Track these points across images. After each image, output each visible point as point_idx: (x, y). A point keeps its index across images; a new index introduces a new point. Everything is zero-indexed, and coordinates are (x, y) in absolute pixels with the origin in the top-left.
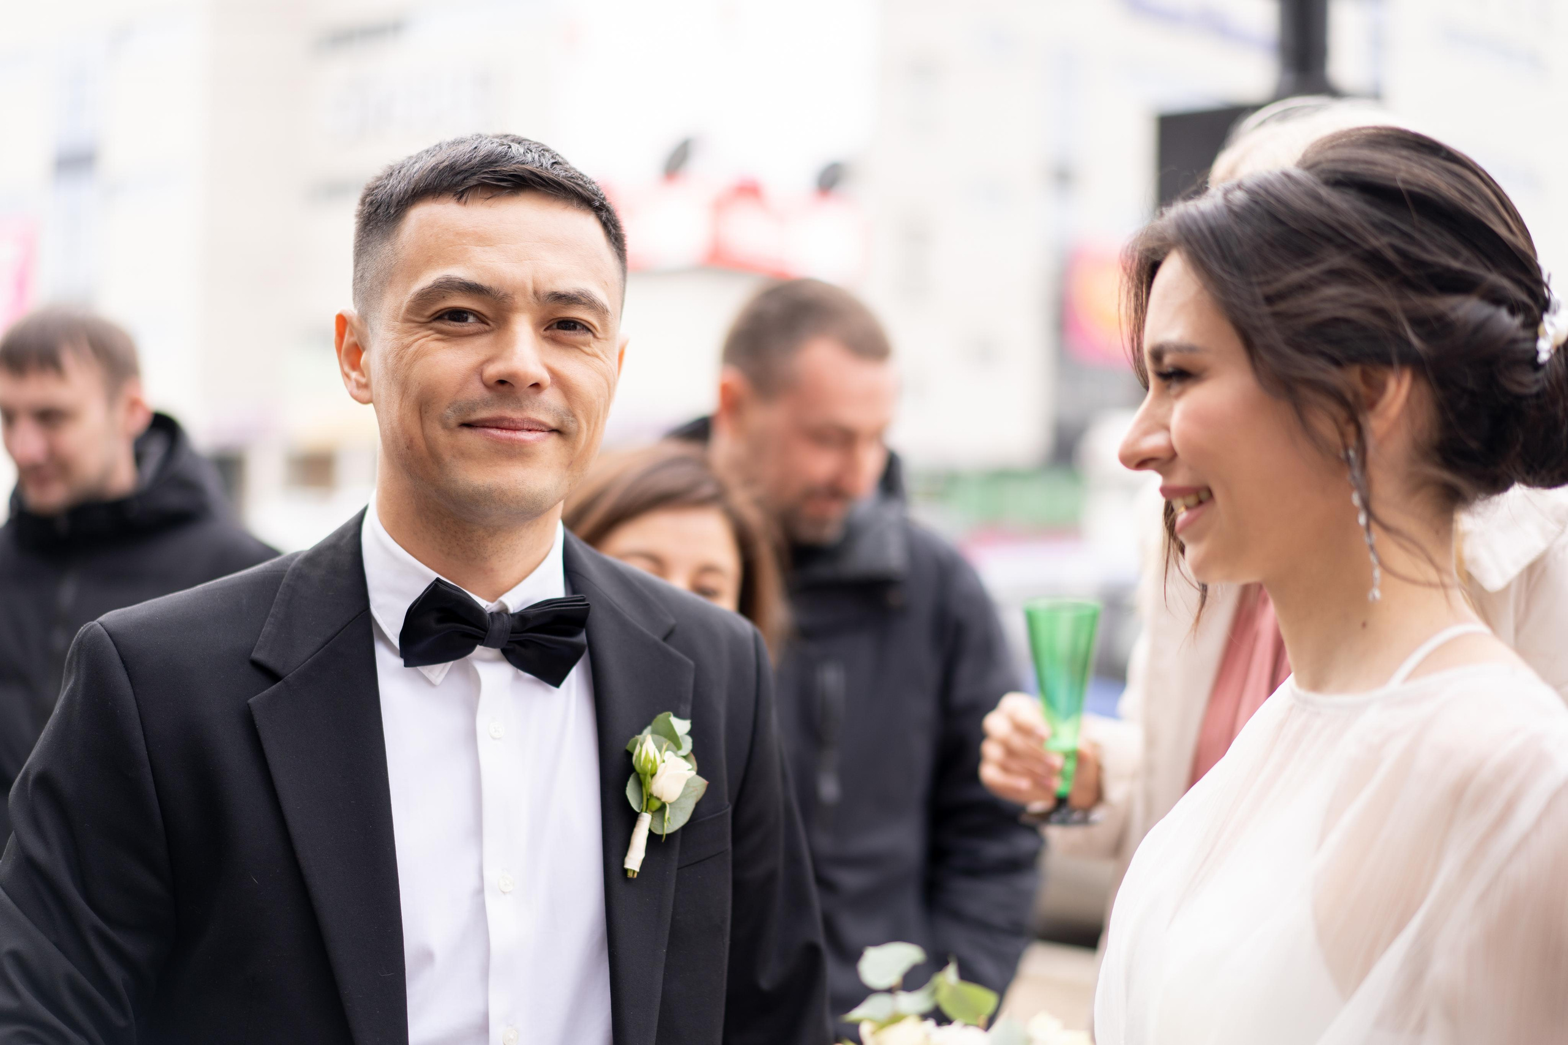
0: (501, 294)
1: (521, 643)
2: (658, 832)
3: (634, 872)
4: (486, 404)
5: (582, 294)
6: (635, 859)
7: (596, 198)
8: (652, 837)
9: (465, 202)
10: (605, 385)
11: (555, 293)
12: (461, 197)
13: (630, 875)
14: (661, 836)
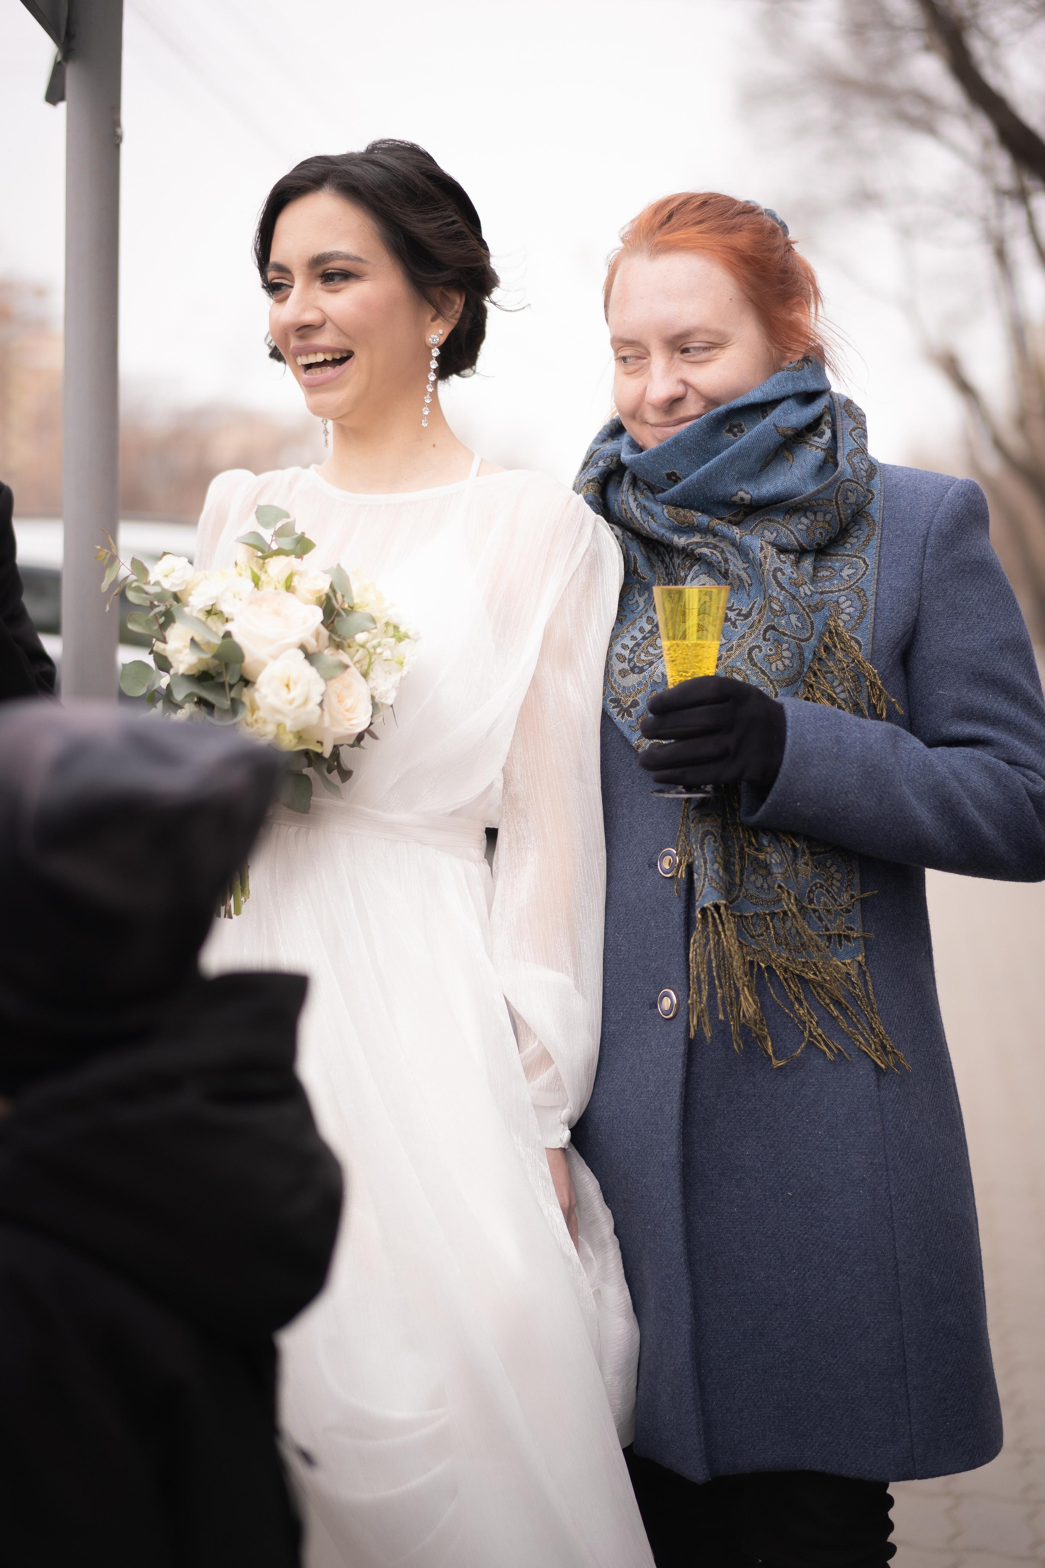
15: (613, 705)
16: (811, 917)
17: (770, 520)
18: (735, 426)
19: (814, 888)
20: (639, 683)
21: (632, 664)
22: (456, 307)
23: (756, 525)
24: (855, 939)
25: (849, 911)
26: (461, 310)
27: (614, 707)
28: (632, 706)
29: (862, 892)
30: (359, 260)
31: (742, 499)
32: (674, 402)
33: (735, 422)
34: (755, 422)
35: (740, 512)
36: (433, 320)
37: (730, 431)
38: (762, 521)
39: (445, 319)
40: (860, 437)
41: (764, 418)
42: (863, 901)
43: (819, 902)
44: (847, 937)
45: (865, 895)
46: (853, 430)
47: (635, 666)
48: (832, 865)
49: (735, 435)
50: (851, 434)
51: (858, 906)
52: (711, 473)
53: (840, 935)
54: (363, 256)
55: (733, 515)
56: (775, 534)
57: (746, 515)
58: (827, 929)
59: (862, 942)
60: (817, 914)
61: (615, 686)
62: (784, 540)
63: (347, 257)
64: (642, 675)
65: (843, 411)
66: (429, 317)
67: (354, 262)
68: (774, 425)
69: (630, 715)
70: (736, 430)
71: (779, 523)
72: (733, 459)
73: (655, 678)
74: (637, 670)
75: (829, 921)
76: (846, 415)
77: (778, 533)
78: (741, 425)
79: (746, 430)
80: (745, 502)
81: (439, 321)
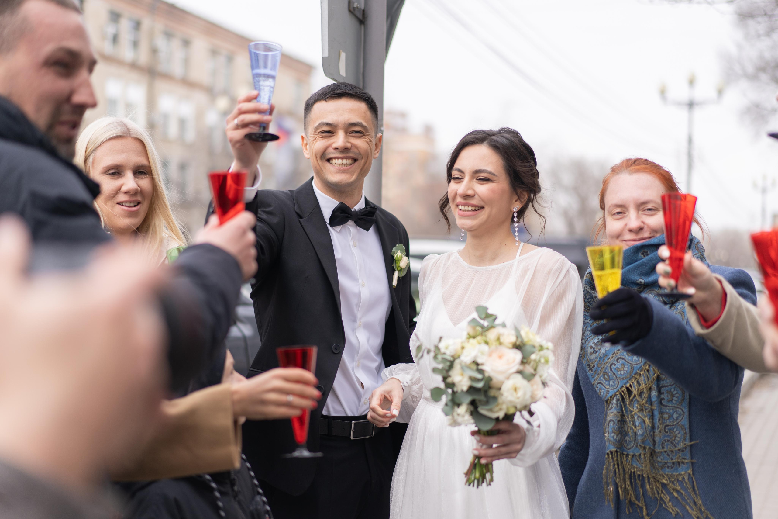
0: (335, 125)
1: (360, 219)
2: (400, 276)
4: (333, 153)
5: (359, 123)
6: (395, 283)
7: (363, 97)
8: (398, 278)
9: (327, 102)
10: (369, 147)
11: (350, 123)
12: (326, 100)
13: (394, 287)
15: (588, 367)
16: (664, 455)
17: (653, 290)
18: (645, 252)
19: (664, 442)
20: (596, 358)
21: (594, 350)
22: (525, 199)
24: (687, 463)
25: (684, 451)
26: (526, 200)
27: (588, 368)
28: (593, 367)
29: (691, 441)
30: (494, 175)
31: (641, 282)
33: (646, 250)
34: (653, 252)
35: (642, 287)
36: (516, 201)
38: (650, 291)
39: (521, 202)
42: (691, 446)
43: (667, 447)
44: (683, 463)
45: (692, 443)
47: (595, 350)
48: (676, 431)
49: (644, 256)
51: (688, 449)
52: (630, 270)
53: (679, 462)
54: (496, 174)
55: (639, 288)
57: (644, 288)
58: (672, 459)
59: (690, 464)
60: (667, 453)
61: (588, 359)
63: (490, 173)
64: (596, 354)
66: (514, 201)
67: (492, 175)
69: (592, 371)
70: (645, 254)
72: (639, 266)
73: (601, 355)
74: (595, 352)
75: (673, 455)
78: (647, 252)
79: (649, 255)
80: (642, 283)
81: (518, 202)
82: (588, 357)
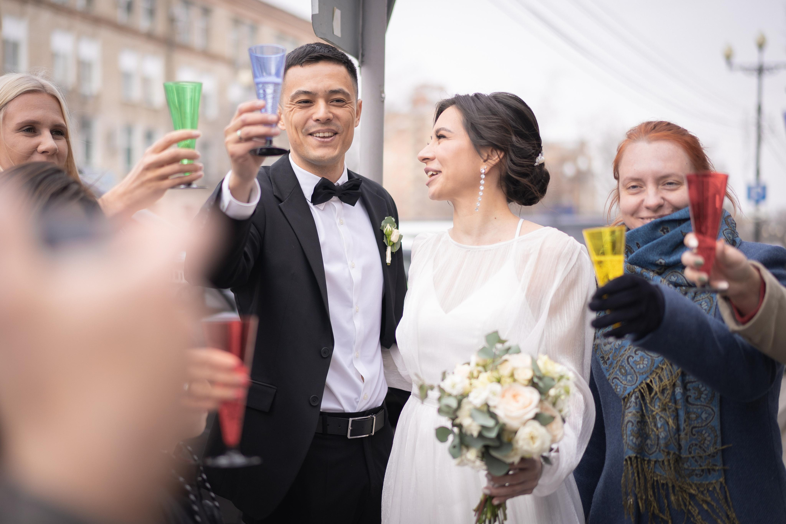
0: (315, 93)
1: (344, 194)
2: (393, 252)
3: (389, 263)
4: (314, 126)
5: (340, 90)
6: (389, 260)
7: (343, 60)
8: (392, 253)
9: (303, 67)
10: (351, 115)
11: (331, 90)
12: (301, 65)
13: (388, 264)
14: (394, 252)
16: (691, 461)
17: (675, 272)
18: (665, 229)
19: (691, 446)
20: (610, 349)
23: (669, 274)
24: (718, 470)
25: (714, 456)
27: (602, 360)
29: (722, 445)
30: (450, 131)
31: (661, 263)
32: (660, 207)
33: (666, 226)
34: (674, 228)
35: (662, 268)
37: (662, 231)
38: (672, 272)
40: (728, 234)
41: (679, 226)
42: (723, 451)
43: (695, 452)
44: (714, 470)
45: (724, 447)
46: (725, 230)
48: (706, 433)
49: (664, 233)
50: (723, 232)
51: (720, 454)
52: (648, 249)
53: (709, 469)
54: (452, 130)
55: (659, 270)
56: (676, 278)
57: (665, 269)
58: (701, 466)
59: (722, 471)
60: (694, 459)
61: (602, 350)
62: (680, 281)
64: (611, 345)
65: (724, 221)
68: (681, 231)
69: (607, 364)
70: (665, 231)
71: (679, 273)
72: (658, 244)
73: (616, 346)
75: (701, 462)
76: (724, 222)
77: (678, 278)
78: (668, 228)
79: (670, 231)
82: (601, 348)
